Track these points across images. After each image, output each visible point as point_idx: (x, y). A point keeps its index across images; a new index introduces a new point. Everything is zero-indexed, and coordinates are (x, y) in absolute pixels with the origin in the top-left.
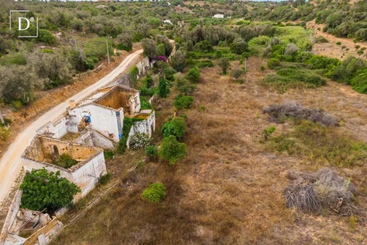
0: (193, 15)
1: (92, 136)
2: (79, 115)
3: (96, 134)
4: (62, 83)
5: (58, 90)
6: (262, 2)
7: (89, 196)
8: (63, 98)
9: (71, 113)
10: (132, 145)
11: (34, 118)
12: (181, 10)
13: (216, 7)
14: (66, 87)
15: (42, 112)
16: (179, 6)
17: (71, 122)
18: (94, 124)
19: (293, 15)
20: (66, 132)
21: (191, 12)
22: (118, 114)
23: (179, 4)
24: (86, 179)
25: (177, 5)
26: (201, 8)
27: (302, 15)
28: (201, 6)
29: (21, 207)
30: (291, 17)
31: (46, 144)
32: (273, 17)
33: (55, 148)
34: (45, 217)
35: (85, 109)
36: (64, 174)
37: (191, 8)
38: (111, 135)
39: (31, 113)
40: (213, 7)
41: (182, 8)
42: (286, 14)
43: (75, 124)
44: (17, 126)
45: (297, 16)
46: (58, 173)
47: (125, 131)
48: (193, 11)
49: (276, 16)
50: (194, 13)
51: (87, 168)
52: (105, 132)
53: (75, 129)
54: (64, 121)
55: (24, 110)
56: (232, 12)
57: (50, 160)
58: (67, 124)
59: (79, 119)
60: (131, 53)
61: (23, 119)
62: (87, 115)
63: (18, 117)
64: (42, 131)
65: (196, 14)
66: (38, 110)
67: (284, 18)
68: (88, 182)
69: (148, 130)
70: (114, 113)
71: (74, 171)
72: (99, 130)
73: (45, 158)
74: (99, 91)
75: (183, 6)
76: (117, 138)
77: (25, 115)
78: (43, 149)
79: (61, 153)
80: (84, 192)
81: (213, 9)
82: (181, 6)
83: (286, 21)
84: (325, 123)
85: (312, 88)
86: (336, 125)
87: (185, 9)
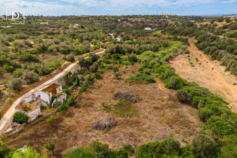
0: (132, 28)
1: (40, 102)
2: (37, 95)
3: (42, 101)
4: (34, 82)
5: (33, 85)
6: (183, 16)
7: (34, 121)
8: (34, 87)
9: (34, 94)
10: (54, 105)
11: (22, 95)
12: (126, 24)
13: (148, 22)
14: (36, 83)
15: (25, 93)
16: (125, 21)
17: (34, 97)
18: (42, 98)
19: (185, 33)
20: (32, 100)
21: (132, 26)
22: (49, 95)
23: (125, 20)
24: (33, 116)
25: (124, 21)
26: (138, 23)
27: (189, 33)
28: (139, 21)
29: (13, 121)
30: (184, 34)
31: (23, 104)
32: (175, 33)
33: (26, 105)
34: (19, 125)
35: (39, 92)
36: (26, 113)
37: (132, 23)
38: (47, 102)
39: (21, 93)
40: (147, 22)
41: (126, 23)
42: (182, 31)
43: (35, 98)
44: (16, 98)
45: (186, 33)
46: (24, 113)
47: (52, 101)
48: (133, 25)
49: (177, 32)
50: (133, 26)
51: (33, 112)
52: (45, 100)
53: (35, 99)
54: (31, 96)
55: (19, 92)
56: (158, 25)
57: (24, 109)
58: (32, 97)
59: (37, 96)
60: (73, 63)
61: (18, 95)
62: (39, 94)
63: (16, 95)
64: (22, 100)
65: (134, 27)
66: (23, 92)
67: (180, 34)
68: (34, 117)
69: (61, 101)
70: (48, 95)
71: (29, 113)
72: (43, 100)
73: (23, 108)
74: (47, 85)
75: (128, 21)
76: (49, 103)
77: (19, 94)
78: (22, 106)
79: (27, 107)
80: (32, 119)
81: (146, 23)
82: (126, 22)
83: (181, 36)
84: (131, 101)
85: (146, 84)
86: (136, 102)
87: (129, 24)
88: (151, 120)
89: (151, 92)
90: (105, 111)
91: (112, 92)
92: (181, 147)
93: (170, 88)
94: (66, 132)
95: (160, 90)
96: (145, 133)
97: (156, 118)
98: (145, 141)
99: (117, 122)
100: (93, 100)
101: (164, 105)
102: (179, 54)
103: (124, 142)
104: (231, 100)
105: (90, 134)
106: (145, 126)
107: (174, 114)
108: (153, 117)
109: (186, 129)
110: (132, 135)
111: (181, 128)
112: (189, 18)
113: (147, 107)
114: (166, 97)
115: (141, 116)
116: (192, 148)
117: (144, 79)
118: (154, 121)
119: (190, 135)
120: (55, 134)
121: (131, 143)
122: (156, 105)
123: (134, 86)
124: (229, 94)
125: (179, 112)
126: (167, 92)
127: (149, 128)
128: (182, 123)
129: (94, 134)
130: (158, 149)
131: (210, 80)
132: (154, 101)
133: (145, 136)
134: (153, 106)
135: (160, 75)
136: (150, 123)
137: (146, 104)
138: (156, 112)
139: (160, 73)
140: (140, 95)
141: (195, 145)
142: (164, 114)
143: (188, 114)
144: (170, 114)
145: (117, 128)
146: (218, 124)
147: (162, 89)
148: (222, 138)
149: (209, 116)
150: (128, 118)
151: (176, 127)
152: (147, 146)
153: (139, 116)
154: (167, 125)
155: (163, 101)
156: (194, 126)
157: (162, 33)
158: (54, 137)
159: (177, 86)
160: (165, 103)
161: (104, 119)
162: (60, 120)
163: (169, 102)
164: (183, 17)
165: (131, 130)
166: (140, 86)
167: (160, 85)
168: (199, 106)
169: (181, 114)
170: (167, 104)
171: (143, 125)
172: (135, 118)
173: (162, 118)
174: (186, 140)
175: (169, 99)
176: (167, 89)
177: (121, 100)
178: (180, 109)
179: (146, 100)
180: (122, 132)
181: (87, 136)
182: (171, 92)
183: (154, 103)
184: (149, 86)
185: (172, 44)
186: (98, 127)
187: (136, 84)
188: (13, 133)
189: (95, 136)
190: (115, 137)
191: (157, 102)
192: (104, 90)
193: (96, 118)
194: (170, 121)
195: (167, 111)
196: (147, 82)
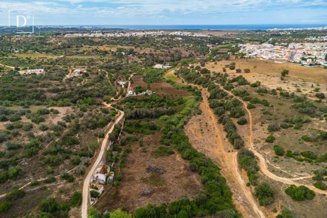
0: (141, 64)
3: (99, 180)
8: (90, 169)
9: (93, 175)
10: (108, 182)
13: (159, 55)
14: (90, 166)
16: (131, 55)
18: (99, 178)
20: (93, 180)
22: (105, 175)
24: (100, 192)
26: (147, 56)
27: (202, 83)
28: (147, 53)
29: (91, 197)
30: (198, 82)
31: (91, 185)
34: (95, 199)
35: (97, 174)
36: (97, 191)
37: (140, 57)
40: (156, 54)
41: (133, 58)
47: (107, 179)
48: (141, 60)
50: (141, 62)
51: (101, 189)
52: (102, 180)
53: (95, 180)
57: (93, 188)
58: (93, 178)
59: (95, 177)
65: (143, 63)
67: (194, 81)
69: (112, 178)
76: (105, 181)
79: (94, 186)
80: (100, 194)
81: (156, 56)
82: (133, 55)
83: (195, 84)
84: (160, 173)
85: (167, 156)
86: (163, 173)
87: (136, 58)
88: (174, 186)
89: (172, 163)
90: (145, 183)
91: (144, 166)
92: (191, 201)
93: (185, 159)
94: (126, 200)
95: (178, 161)
96: (171, 195)
97: (177, 185)
98: (172, 200)
99: (154, 190)
100: (132, 174)
101: (182, 174)
102: (192, 115)
103: (161, 202)
104: (223, 166)
105: (140, 199)
106: (171, 191)
107: (188, 181)
108: (175, 184)
109: (194, 191)
110: (164, 197)
111: (192, 190)
112: (205, 41)
113: (171, 177)
114: (182, 167)
115: (168, 184)
116: (196, 201)
117: (165, 151)
118: (176, 187)
119: (196, 193)
120: (120, 202)
121: (165, 202)
122: (176, 175)
123: (159, 158)
124: (223, 161)
125: (190, 179)
126: (183, 162)
127: (173, 192)
128: (192, 187)
129: (142, 199)
130: (180, 203)
131: (213, 148)
132: (175, 172)
133: (172, 197)
134: (174, 175)
135: (177, 146)
136: (173, 189)
137: (170, 174)
138: (177, 181)
139: (177, 144)
140: (164, 167)
141: (197, 200)
142: (181, 182)
143: (196, 180)
144: (185, 180)
145: (155, 194)
146: (210, 186)
147: (179, 160)
148: (212, 194)
149: (207, 181)
150: (160, 186)
151: (189, 190)
152: (174, 203)
153: (166, 184)
154: (184, 189)
155: (180, 171)
156: (199, 187)
157: (176, 75)
158: (120, 204)
159: (190, 157)
160: (182, 172)
161: (146, 188)
162: (118, 193)
163: (184, 172)
164: (199, 39)
165: (163, 194)
166: (163, 158)
167: (177, 156)
168: (202, 174)
169: (192, 180)
170: (184, 173)
171: (170, 190)
172: (164, 186)
173: (181, 184)
174: (193, 197)
175: (185, 169)
176: (183, 160)
177: (153, 173)
178: (191, 177)
179: (170, 171)
180: (158, 196)
181: (139, 201)
182: (186, 162)
183: (175, 173)
184: (169, 158)
185: (186, 101)
186: (144, 195)
187: (160, 157)
188: (94, 204)
189: (144, 201)
190: (155, 199)
191: (176, 172)
192: (137, 164)
193: (140, 188)
194: (185, 186)
195: (183, 178)
196: (168, 155)
